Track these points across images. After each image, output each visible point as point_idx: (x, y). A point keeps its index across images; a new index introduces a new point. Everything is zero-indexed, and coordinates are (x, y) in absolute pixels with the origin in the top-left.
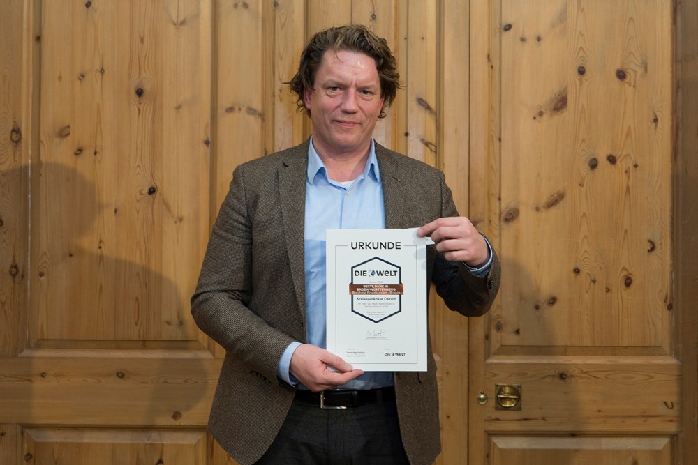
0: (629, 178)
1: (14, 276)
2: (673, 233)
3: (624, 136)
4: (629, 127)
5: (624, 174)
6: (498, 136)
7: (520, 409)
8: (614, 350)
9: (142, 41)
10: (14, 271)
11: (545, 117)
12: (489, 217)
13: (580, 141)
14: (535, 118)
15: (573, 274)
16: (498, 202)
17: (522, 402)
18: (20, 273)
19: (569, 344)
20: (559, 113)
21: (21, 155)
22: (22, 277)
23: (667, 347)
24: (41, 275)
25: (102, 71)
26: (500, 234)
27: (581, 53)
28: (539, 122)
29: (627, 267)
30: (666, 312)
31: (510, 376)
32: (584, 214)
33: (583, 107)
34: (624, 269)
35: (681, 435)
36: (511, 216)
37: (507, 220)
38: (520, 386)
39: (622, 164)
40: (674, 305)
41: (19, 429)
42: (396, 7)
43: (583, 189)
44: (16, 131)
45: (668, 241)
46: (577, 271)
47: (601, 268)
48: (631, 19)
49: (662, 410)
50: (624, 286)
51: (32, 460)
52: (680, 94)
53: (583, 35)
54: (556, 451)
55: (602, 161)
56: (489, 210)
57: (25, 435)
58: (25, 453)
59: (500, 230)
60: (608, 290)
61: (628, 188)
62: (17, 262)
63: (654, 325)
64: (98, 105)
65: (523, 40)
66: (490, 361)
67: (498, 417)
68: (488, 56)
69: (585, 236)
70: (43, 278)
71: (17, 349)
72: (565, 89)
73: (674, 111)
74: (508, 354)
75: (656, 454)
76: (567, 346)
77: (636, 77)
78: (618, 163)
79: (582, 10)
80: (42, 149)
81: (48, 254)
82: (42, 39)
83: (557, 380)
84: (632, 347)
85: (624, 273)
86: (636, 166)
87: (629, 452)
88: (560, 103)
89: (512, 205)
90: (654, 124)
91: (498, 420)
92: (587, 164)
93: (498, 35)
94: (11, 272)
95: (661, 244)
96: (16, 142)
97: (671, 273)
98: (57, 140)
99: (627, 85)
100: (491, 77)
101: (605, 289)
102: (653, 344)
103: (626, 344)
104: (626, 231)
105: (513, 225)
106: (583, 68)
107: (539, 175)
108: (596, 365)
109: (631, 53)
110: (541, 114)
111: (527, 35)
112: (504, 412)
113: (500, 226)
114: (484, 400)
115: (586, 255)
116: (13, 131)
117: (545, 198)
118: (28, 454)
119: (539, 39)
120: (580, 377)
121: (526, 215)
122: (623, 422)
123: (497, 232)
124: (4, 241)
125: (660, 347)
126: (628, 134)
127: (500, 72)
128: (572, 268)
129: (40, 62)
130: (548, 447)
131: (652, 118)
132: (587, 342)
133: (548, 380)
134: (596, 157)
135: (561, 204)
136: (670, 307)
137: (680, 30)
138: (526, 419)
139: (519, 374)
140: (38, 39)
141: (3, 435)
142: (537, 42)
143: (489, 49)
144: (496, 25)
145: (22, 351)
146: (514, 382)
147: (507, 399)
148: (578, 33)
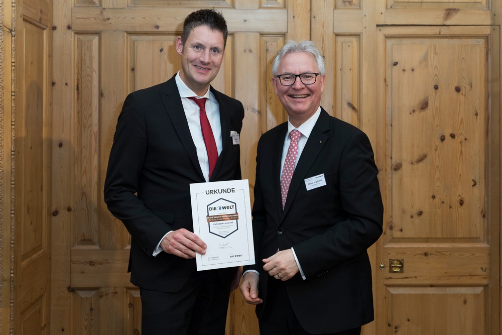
0: (462, 146)
2: (485, 176)
3: (459, 123)
4: (462, 118)
5: (459, 144)
6: (390, 123)
7: (403, 272)
8: (453, 239)
11: (417, 113)
12: (385, 168)
13: (435, 126)
14: (410, 114)
15: (432, 199)
16: (390, 160)
17: (404, 269)
19: (429, 237)
20: (424, 110)
23: (482, 238)
26: (392, 177)
27: (436, 78)
28: (413, 116)
29: (461, 195)
30: (482, 218)
31: (398, 254)
32: (438, 166)
33: (437, 106)
34: (459, 195)
35: (490, 286)
36: (398, 167)
37: (395, 169)
38: (403, 260)
39: (458, 139)
40: (486, 215)
41: (125, 289)
42: (335, 52)
43: (437, 152)
45: (483, 180)
46: (434, 197)
47: (447, 195)
48: (463, 58)
49: (480, 272)
50: (459, 205)
51: (132, 307)
52: (490, 100)
53: (437, 68)
54: (422, 295)
55: (448, 137)
56: (385, 164)
57: (128, 293)
58: (128, 303)
59: (392, 174)
60: (450, 207)
61: (461, 152)
63: (476, 226)
65: (404, 70)
66: (386, 246)
67: (391, 277)
68: (385, 80)
69: (438, 178)
71: (123, 245)
72: (427, 97)
73: (487, 109)
74: (396, 242)
75: (476, 296)
76: (428, 238)
77: (466, 90)
78: (456, 138)
79: (437, 54)
82: (135, 70)
83: (423, 256)
84: (464, 238)
85: (460, 198)
86: (466, 139)
87: (462, 294)
88: (424, 105)
89: (398, 161)
90: (475, 117)
92: (439, 138)
93: (390, 68)
95: (479, 182)
97: (485, 197)
99: (461, 95)
100: (386, 91)
101: (449, 207)
102: (475, 236)
103: (460, 237)
104: (460, 175)
105: (399, 172)
106: (437, 86)
107: (413, 145)
108: (444, 248)
109: (463, 77)
110: (414, 111)
111: (406, 68)
112: (394, 274)
113: (392, 172)
114: (383, 267)
115: (439, 188)
117: (416, 158)
118: (130, 304)
119: (413, 70)
120: (436, 255)
121: (406, 167)
122: (459, 279)
123: (390, 176)
125: (479, 238)
126: (462, 122)
127: (392, 88)
128: (431, 195)
129: (135, 82)
130: (418, 293)
131: (476, 113)
132: (439, 236)
133: (418, 256)
134: (445, 135)
135: (425, 161)
136: (484, 216)
137: (490, 65)
138: (406, 278)
139: (402, 253)
140: (133, 70)
141: (116, 293)
142: (412, 72)
143: (385, 76)
144: (389, 62)
145: (125, 246)
146: (400, 257)
147: (396, 267)
148: (434, 66)
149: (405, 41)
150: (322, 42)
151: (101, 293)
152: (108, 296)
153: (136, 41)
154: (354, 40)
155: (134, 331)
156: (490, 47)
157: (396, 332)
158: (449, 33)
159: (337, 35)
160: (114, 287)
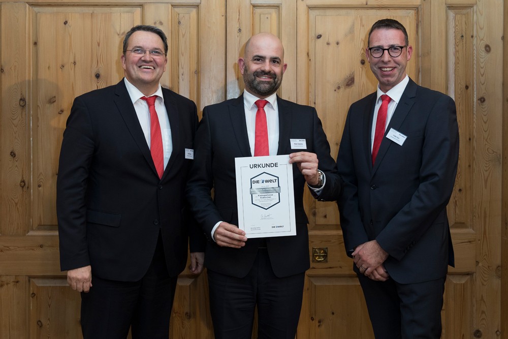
1: (23, 187)
6: (314, 101)
7: (327, 261)
9: (99, 45)
10: (23, 184)
11: (342, 90)
14: (335, 90)
17: (328, 258)
18: (27, 185)
20: (350, 87)
21: (26, 114)
22: (28, 187)
24: (39, 186)
25: (75, 63)
27: (362, 51)
28: (338, 93)
31: (321, 242)
33: (363, 84)
38: (327, 248)
41: (27, 278)
42: (253, 25)
44: (23, 99)
51: (35, 297)
52: (421, 75)
53: (363, 41)
57: (31, 282)
58: (31, 293)
62: (24, 179)
64: (73, 84)
65: (328, 44)
67: (314, 267)
68: (308, 53)
70: (40, 188)
71: (25, 231)
72: (353, 73)
74: (320, 230)
79: (363, 26)
80: (39, 111)
81: (43, 173)
82: (38, 43)
88: (350, 82)
91: (314, 268)
93: (313, 41)
94: (21, 185)
96: (23, 106)
98: (48, 105)
100: (309, 66)
106: (363, 60)
110: (339, 88)
111: (330, 41)
112: (318, 264)
116: (21, 99)
118: (33, 294)
119: (338, 43)
124: (16, 166)
127: (315, 63)
129: (37, 57)
137: (420, 38)
138: (330, 268)
139: (326, 241)
140: (35, 44)
141: (17, 282)
142: (336, 45)
143: (308, 50)
144: (313, 34)
145: (28, 232)
146: (323, 246)
147: (320, 256)
148: (360, 40)
149: (329, 12)
150: (238, 14)
151: (2, 282)
152: (9, 285)
153: (39, 13)
154: (273, 12)
155: (37, 323)
156: (420, 19)
157: (319, 326)
158: (376, 4)
159: (254, 6)
160: (16, 276)
